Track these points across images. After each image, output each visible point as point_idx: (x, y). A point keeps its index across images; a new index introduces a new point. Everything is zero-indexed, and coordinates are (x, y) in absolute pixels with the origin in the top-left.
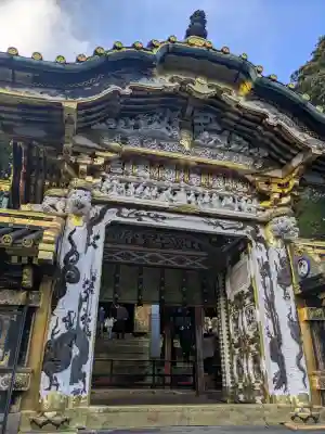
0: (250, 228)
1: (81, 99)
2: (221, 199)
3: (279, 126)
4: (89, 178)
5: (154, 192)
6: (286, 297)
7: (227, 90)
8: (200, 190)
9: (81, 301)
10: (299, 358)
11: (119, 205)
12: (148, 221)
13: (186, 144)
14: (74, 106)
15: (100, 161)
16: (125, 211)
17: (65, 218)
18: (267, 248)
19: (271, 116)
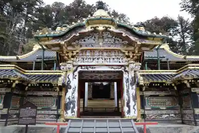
0: (123, 68)
1: (65, 41)
2: (114, 59)
3: (127, 36)
4: (72, 59)
5: (92, 60)
6: (132, 89)
7: (108, 27)
8: (106, 57)
9: (72, 94)
10: (134, 106)
11: (81, 66)
12: (90, 69)
13: (101, 44)
14: (63, 43)
15: (75, 54)
16: (83, 67)
17: (67, 72)
18: (128, 73)
19: (124, 33)
